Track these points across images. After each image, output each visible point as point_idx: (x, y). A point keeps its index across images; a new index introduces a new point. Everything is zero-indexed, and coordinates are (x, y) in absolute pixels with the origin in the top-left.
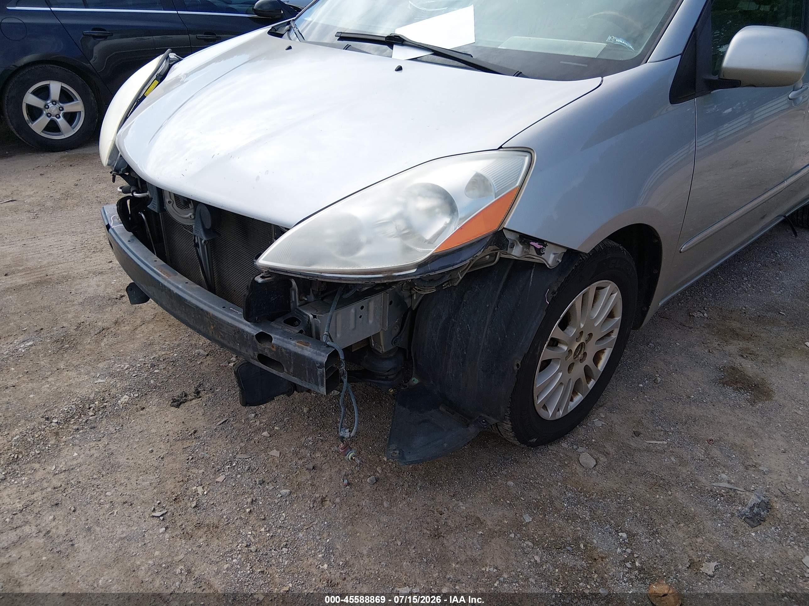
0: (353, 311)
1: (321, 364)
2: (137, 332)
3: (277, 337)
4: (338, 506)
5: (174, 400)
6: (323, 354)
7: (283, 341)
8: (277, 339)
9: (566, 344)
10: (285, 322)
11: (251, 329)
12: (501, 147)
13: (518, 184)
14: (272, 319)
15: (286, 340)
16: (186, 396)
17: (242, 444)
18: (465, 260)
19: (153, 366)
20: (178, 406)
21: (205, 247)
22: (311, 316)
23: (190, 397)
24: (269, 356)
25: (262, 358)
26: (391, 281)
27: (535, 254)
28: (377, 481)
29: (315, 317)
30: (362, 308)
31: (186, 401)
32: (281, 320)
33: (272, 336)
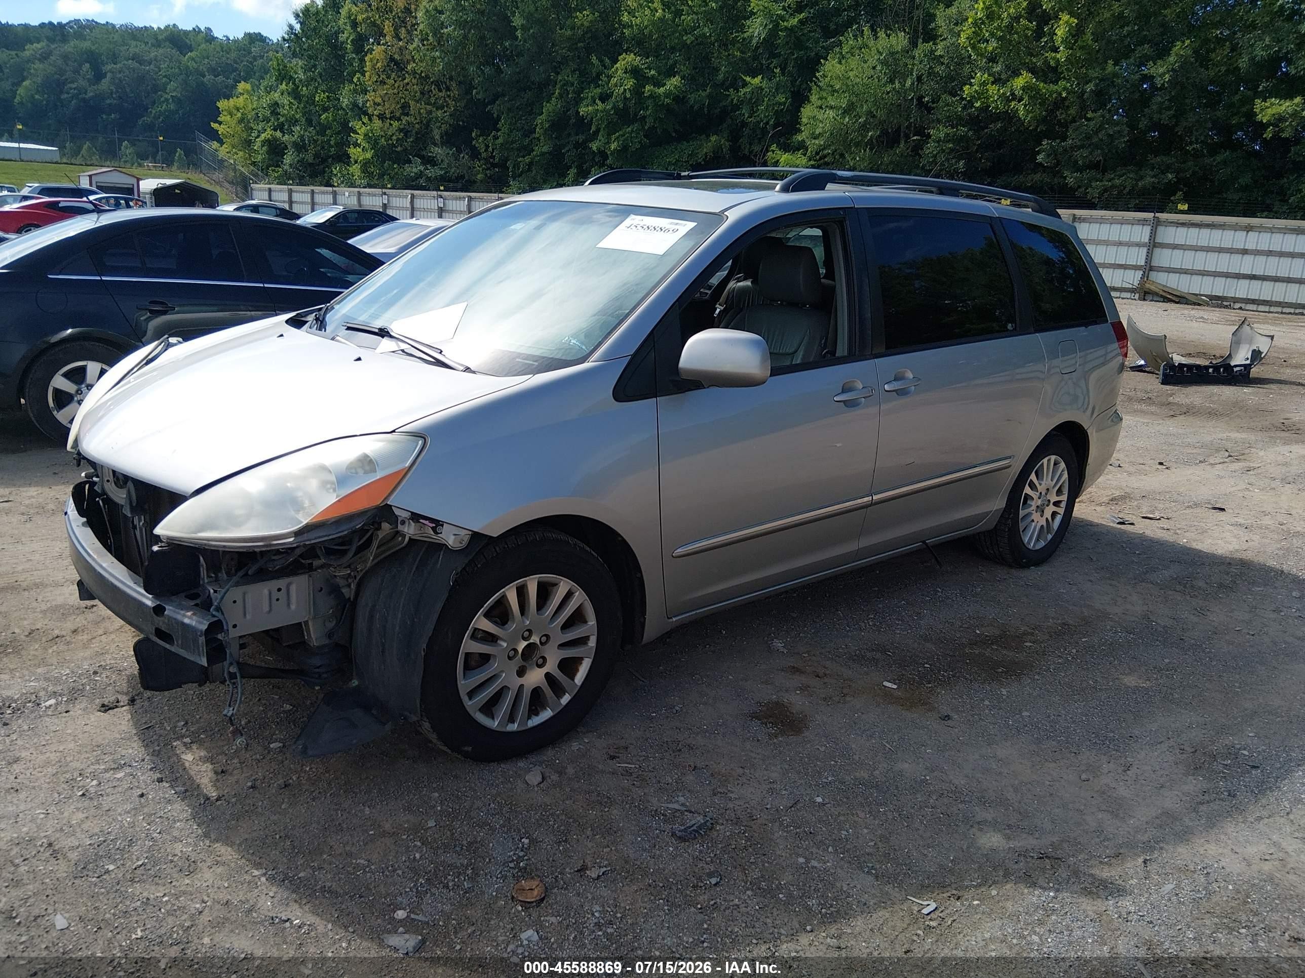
0: (266, 592)
1: (201, 631)
2: (93, 641)
3: (171, 608)
4: (230, 805)
5: (103, 706)
6: (205, 622)
7: (174, 612)
8: (169, 610)
9: (504, 641)
10: (185, 597)
11: (149, 601)
12: (394, 431)
13: (408, 464)
14: (175, 593)
15: (177, 610)
16: (118, 702)
17: (157, 748)
18: (343, 531)
19: (95, 673)
20: (105, 711)
21: (144, 530)
22: (212, 591)
23: (122, 704)
24: (163, 629)
25: (159, 633)
26: (268, 549)
27: (432, 533)
28: (286, 786)
29: (215, 592)
30: (279, 590)
31: (117, 707)
32: (183, 595)
33: (167, 607)
